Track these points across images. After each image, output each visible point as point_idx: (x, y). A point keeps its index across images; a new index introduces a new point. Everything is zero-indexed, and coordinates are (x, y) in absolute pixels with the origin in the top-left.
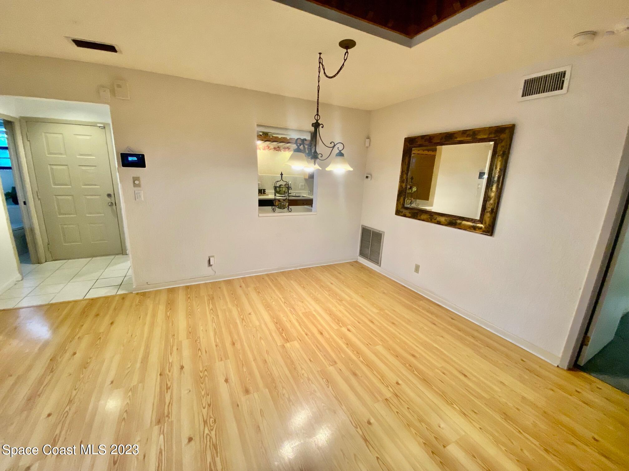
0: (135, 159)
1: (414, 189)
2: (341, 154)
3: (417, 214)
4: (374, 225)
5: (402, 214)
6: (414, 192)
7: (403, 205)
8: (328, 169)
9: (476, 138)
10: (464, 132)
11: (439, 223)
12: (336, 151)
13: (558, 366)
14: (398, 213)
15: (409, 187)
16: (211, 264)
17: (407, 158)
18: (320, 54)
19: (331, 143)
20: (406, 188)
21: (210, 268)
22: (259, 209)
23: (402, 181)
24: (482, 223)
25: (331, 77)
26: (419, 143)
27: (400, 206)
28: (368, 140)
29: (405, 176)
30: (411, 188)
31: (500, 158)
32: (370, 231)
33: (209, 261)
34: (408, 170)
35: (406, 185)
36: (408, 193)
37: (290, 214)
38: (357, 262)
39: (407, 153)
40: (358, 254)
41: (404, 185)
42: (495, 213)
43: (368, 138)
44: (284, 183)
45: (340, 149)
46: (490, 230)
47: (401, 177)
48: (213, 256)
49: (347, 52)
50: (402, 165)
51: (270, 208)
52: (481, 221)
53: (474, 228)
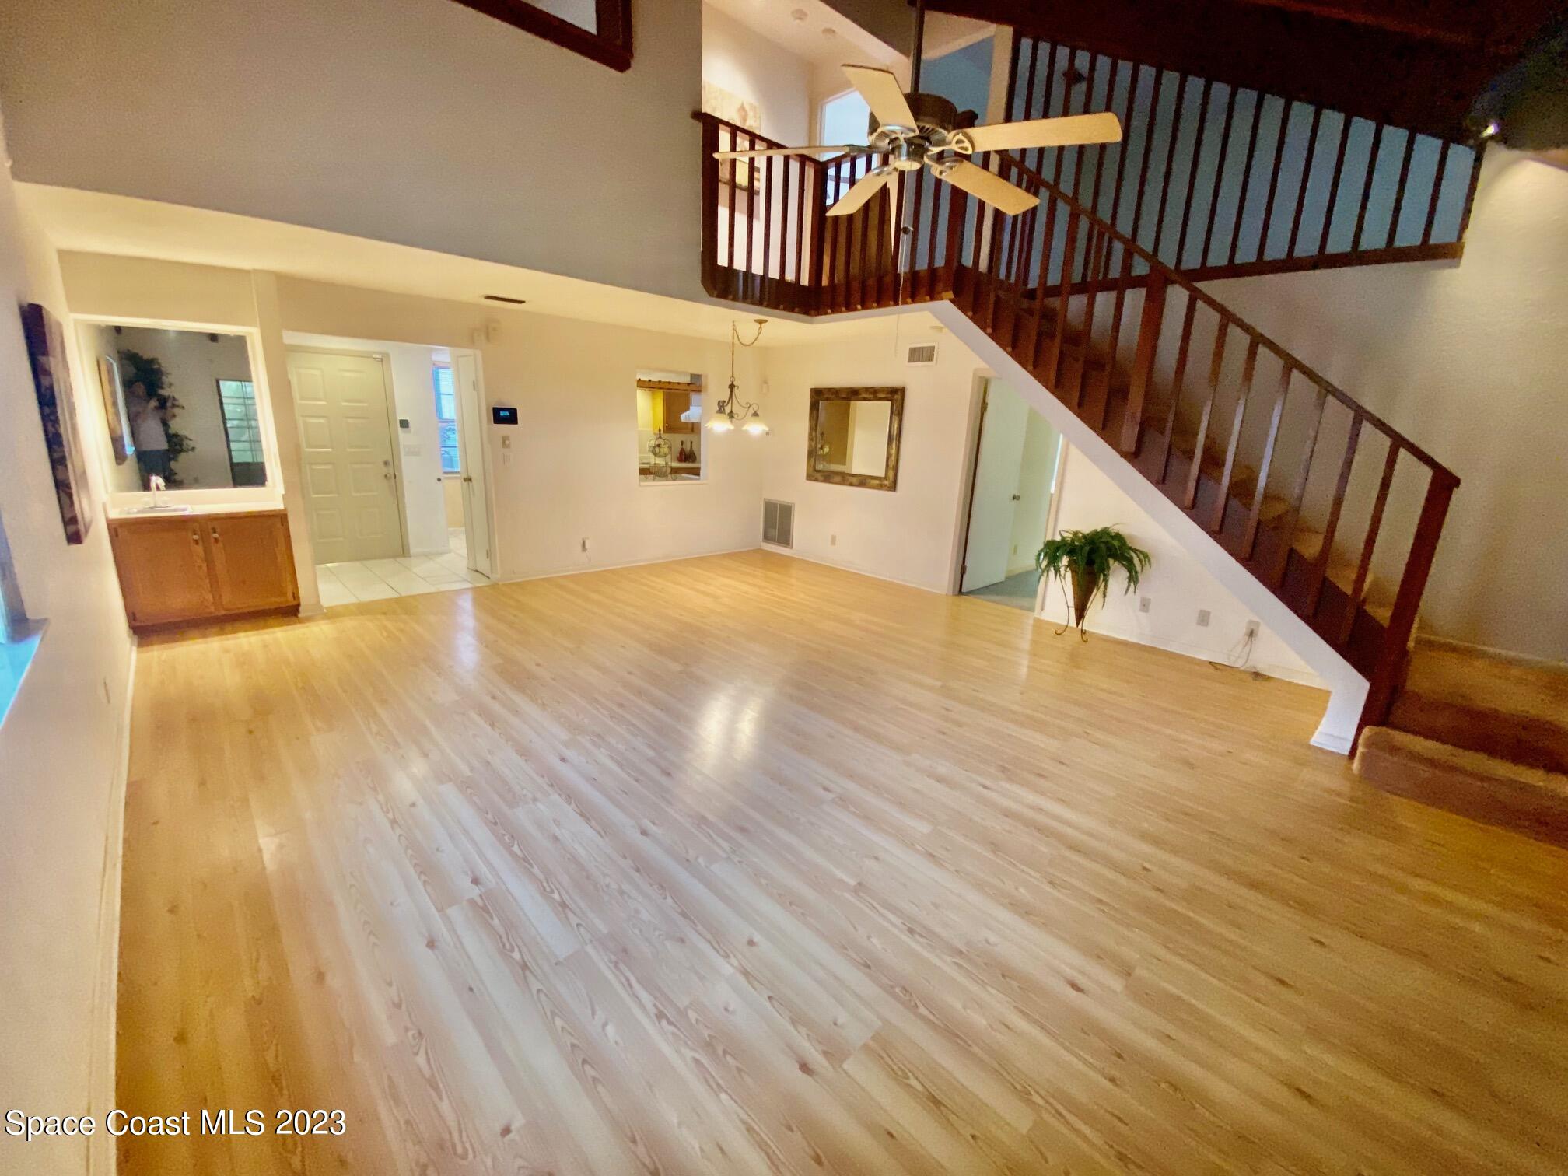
0: (507, 414)
1: (827, 449)
2: (756, 414)
3: (828, 477)
4: (781, 497)
5: (813, 478)
6: (827, 453)
7: (814, 467)
8: (744, 429)
9: (876, 397)
10: (867, 390)
11: (851, 485)
12: (751, 411)
13: (946, 594)
14: (809, 477)
15: (819, 446)
17: (815, 412)
19: (746, 404)
20: (816, 447)
21: (584, 554)
23: (811, 439)
24: (886, 480)
25: (749, 346)
26: (826, 396)
27: (811, 469)
28: (765, 385)
29: (814, 434)
30: (822, 448)
31: (896, 418)
32: (777, 504)
33: (584, 544)
34: (816, 426)
35: (816, 444)
36: (819, 455)
37: (676, 482)
38: (760, 549)
39: (814, 407)
40: (762, 539)
41: (813, 444)
42: (896, 469)
43: (766, 382)
44: (663, 442)
45: (755, 409)
46: (893, 487)
47: (810, 434)
49: (761, 328)
50: (810, 420)
52: (886, 478)
53: (881, 487)
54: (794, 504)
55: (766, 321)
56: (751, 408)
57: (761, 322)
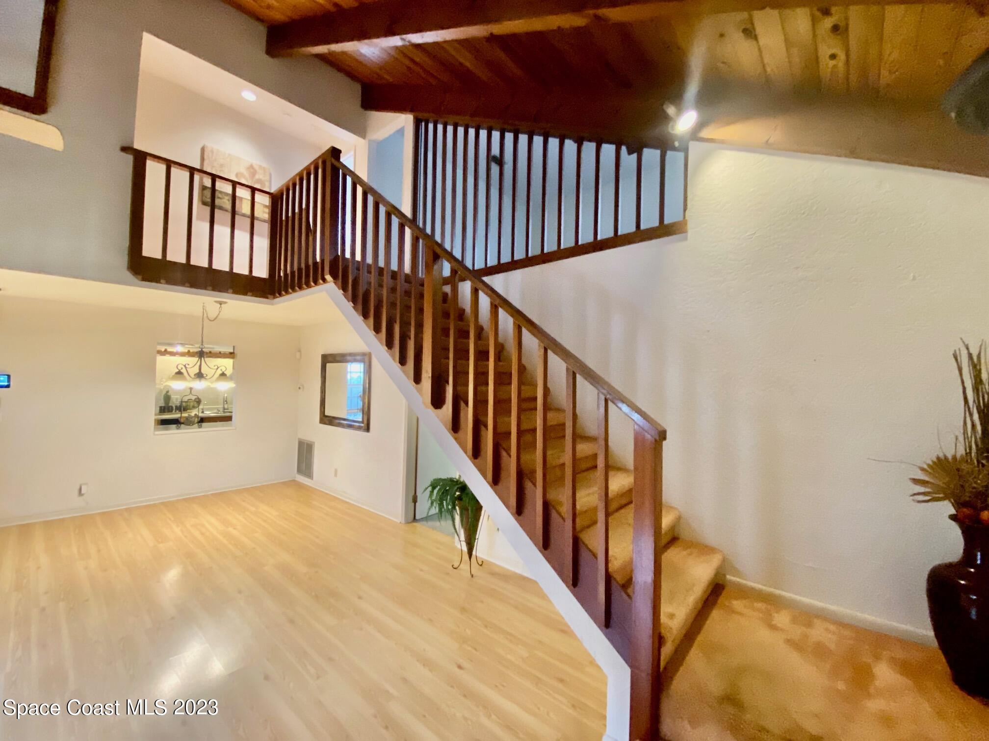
3: (331, 421)
4: (307, 437)
5: (324, 422)
7: (324, 413)
9: (355, 359)
10: (350, 354)
11: (344, 427)
13: (400, 523)
14: (321, 421)
16: (83, 492)
17: (324, 372)
18: (204, 303)
19: (215, 366)
21: (81, 498)
22: (155, 428)
24: (363, 424)
25: (213, 320)
26: (329, 360)
27: (322, 415)
28: (299, 353)
29: (323, 388)
31: (367, 375)
32: (304, 443)
33: (80, 490)
34: (325, 382)
35: (325, 396)
37: (200, 430)
38: (294, 481)
39: (324, 368)
40: (296, 471)
42: (368, 415)
44: (193, 398)
45: (223, 370)
46: (368, 429)
48: (86, 484)
49: (220, 307)
51: (174, 426)
52: (362, 422)
53: (359, 428)
54: (314, 443)
55: (225, 303)
56: (219, 369)
57: (221, 303)
